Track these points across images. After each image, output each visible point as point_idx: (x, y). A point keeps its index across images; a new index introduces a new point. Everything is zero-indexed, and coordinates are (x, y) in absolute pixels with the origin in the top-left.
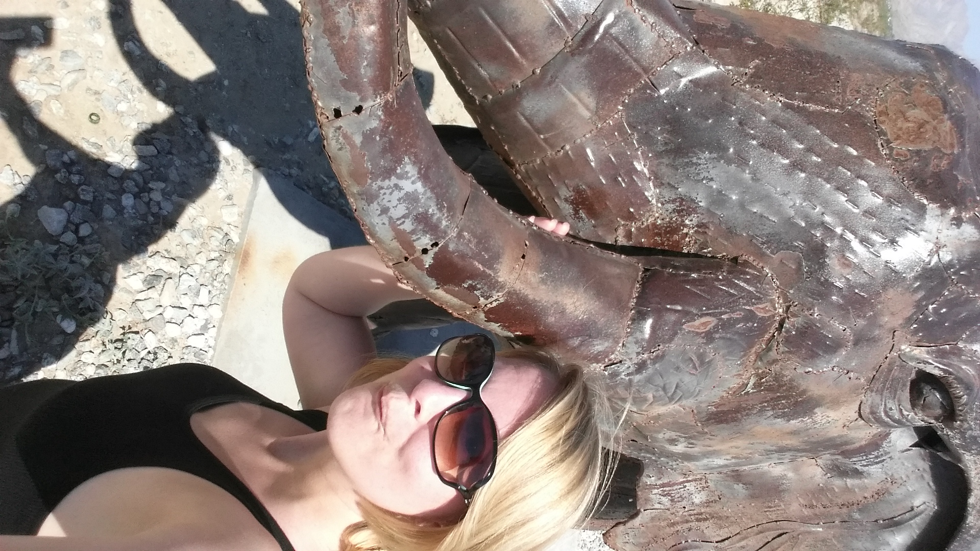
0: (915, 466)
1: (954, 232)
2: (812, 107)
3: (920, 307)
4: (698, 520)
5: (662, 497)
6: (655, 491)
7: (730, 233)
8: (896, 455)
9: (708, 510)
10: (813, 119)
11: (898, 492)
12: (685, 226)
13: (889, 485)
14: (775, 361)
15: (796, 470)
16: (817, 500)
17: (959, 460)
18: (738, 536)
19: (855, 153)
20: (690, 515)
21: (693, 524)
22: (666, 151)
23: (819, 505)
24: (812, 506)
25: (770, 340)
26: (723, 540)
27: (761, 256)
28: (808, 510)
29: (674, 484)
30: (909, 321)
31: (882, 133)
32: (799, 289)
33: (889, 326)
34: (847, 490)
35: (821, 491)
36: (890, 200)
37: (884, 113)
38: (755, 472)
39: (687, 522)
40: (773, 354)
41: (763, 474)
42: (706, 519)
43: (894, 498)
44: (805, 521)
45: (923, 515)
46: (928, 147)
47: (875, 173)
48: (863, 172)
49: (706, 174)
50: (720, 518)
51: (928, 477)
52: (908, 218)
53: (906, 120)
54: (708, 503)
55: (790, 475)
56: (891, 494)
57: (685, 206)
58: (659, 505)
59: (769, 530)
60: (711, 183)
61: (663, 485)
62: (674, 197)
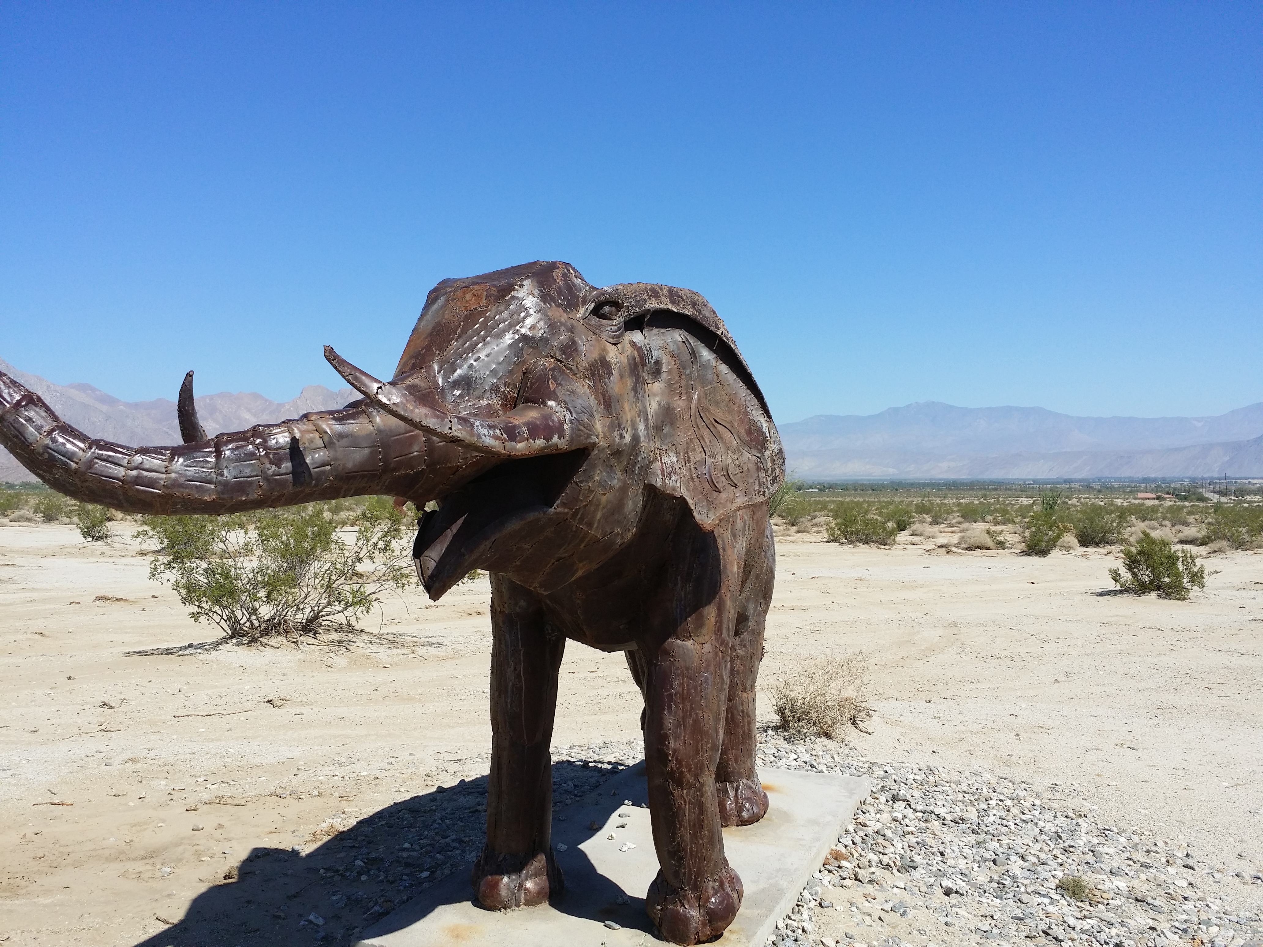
0: (655, 335)
1: (526, 288)
2: (459, 331)
3: (559, 306)
4: (689, 462)
5: (672, 479)
6: (667, 481)
7: (511, 372)
8: (647, 341)
9: (682, 454)
10: (464, 331)
11: (672, 347)
12: (504, 391)
13: (667, 351)
14: (577, 368)
15: (655, 395)
16: (676, 389)
17: (649, 310)
18: (701, 441)
19: (483, 319)
20: (686, 466)
21: (692, 466)
22: (467, 390)
23: (680, 389)
24: (680, 394)
25: (566, 368)
26: (705, 452)
27: (524, 362)
28: (682, 396)
29: (663, 469)
30: (565, 311)
31: (476, 309)
32: (543, 350)
33: (566, 319)
34: (669, 372)
35: (669, 385)
36: (507, 308)
37: (466, 308)
38: (654, 417)
39: (690, 469)
40: (574, 368)
41: (656, 414)
42: (688, 456)
43: (676, 349)
44: (690, 400)
45: (688, 338)
46: (485, 293)
47: (493, 312)
48: (492, 316)
49: (482, 375)
50: (688, 448)
51: (663, 330)
52: (516, 302)
53: (470, 300)
54: (677, 453)
55: (657, 399)
56: (673, 351)
57: (495, 389)
58: (678, 482)
59: (696, 421)
60: (486, 374)
61: (663, 474)
62: (489, 392)
